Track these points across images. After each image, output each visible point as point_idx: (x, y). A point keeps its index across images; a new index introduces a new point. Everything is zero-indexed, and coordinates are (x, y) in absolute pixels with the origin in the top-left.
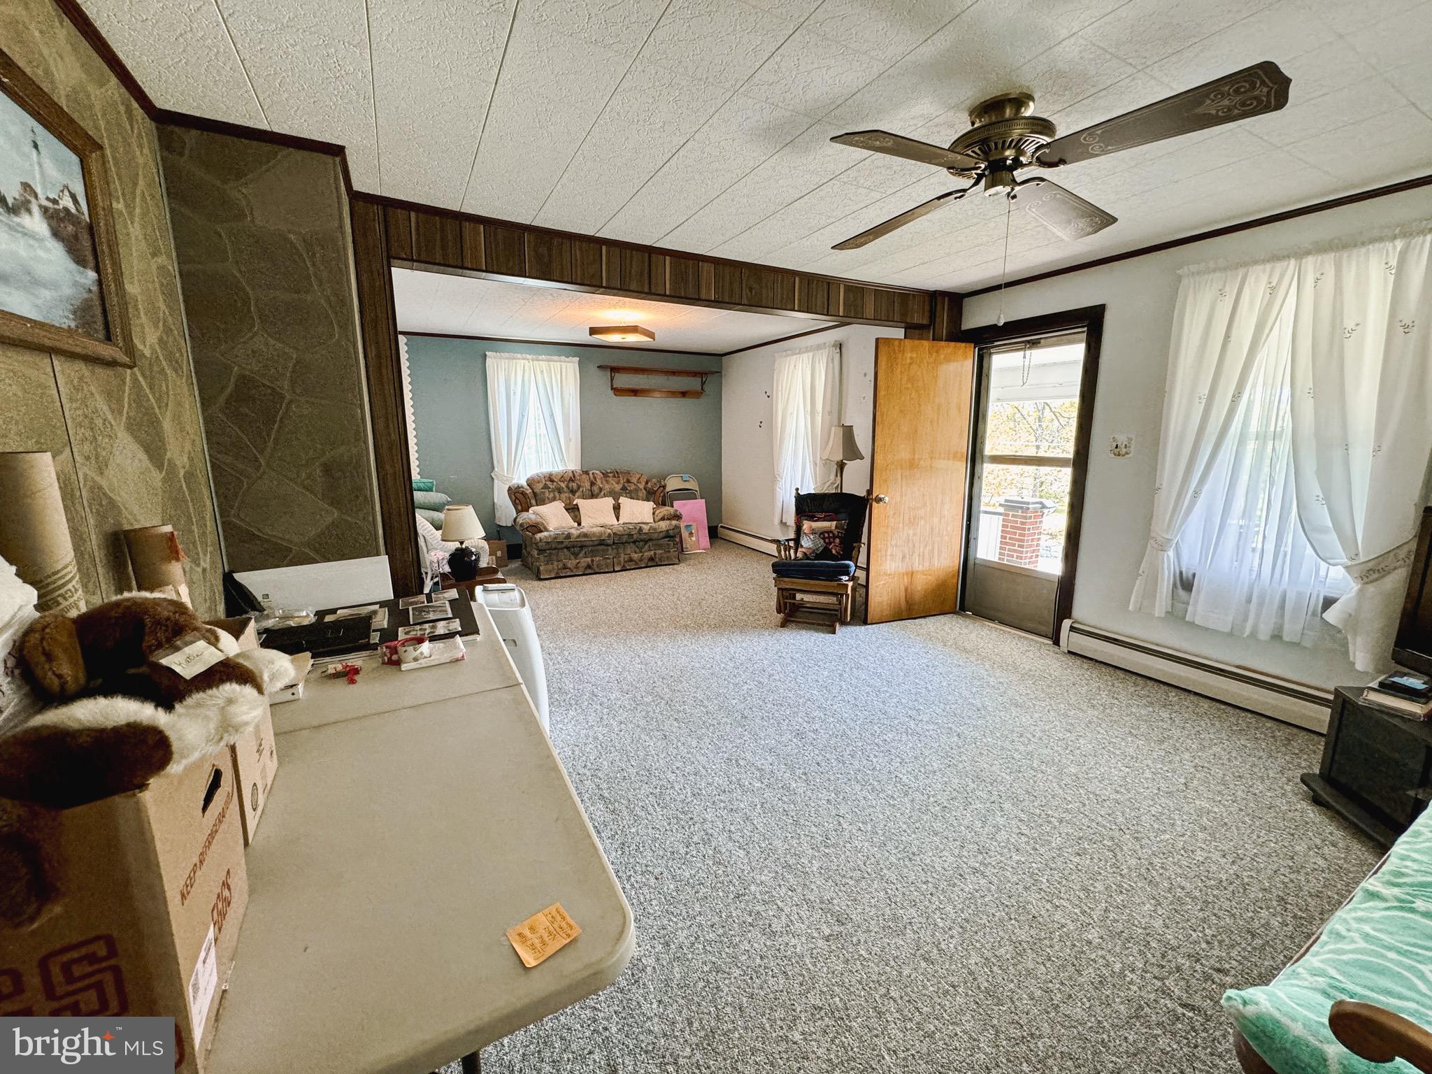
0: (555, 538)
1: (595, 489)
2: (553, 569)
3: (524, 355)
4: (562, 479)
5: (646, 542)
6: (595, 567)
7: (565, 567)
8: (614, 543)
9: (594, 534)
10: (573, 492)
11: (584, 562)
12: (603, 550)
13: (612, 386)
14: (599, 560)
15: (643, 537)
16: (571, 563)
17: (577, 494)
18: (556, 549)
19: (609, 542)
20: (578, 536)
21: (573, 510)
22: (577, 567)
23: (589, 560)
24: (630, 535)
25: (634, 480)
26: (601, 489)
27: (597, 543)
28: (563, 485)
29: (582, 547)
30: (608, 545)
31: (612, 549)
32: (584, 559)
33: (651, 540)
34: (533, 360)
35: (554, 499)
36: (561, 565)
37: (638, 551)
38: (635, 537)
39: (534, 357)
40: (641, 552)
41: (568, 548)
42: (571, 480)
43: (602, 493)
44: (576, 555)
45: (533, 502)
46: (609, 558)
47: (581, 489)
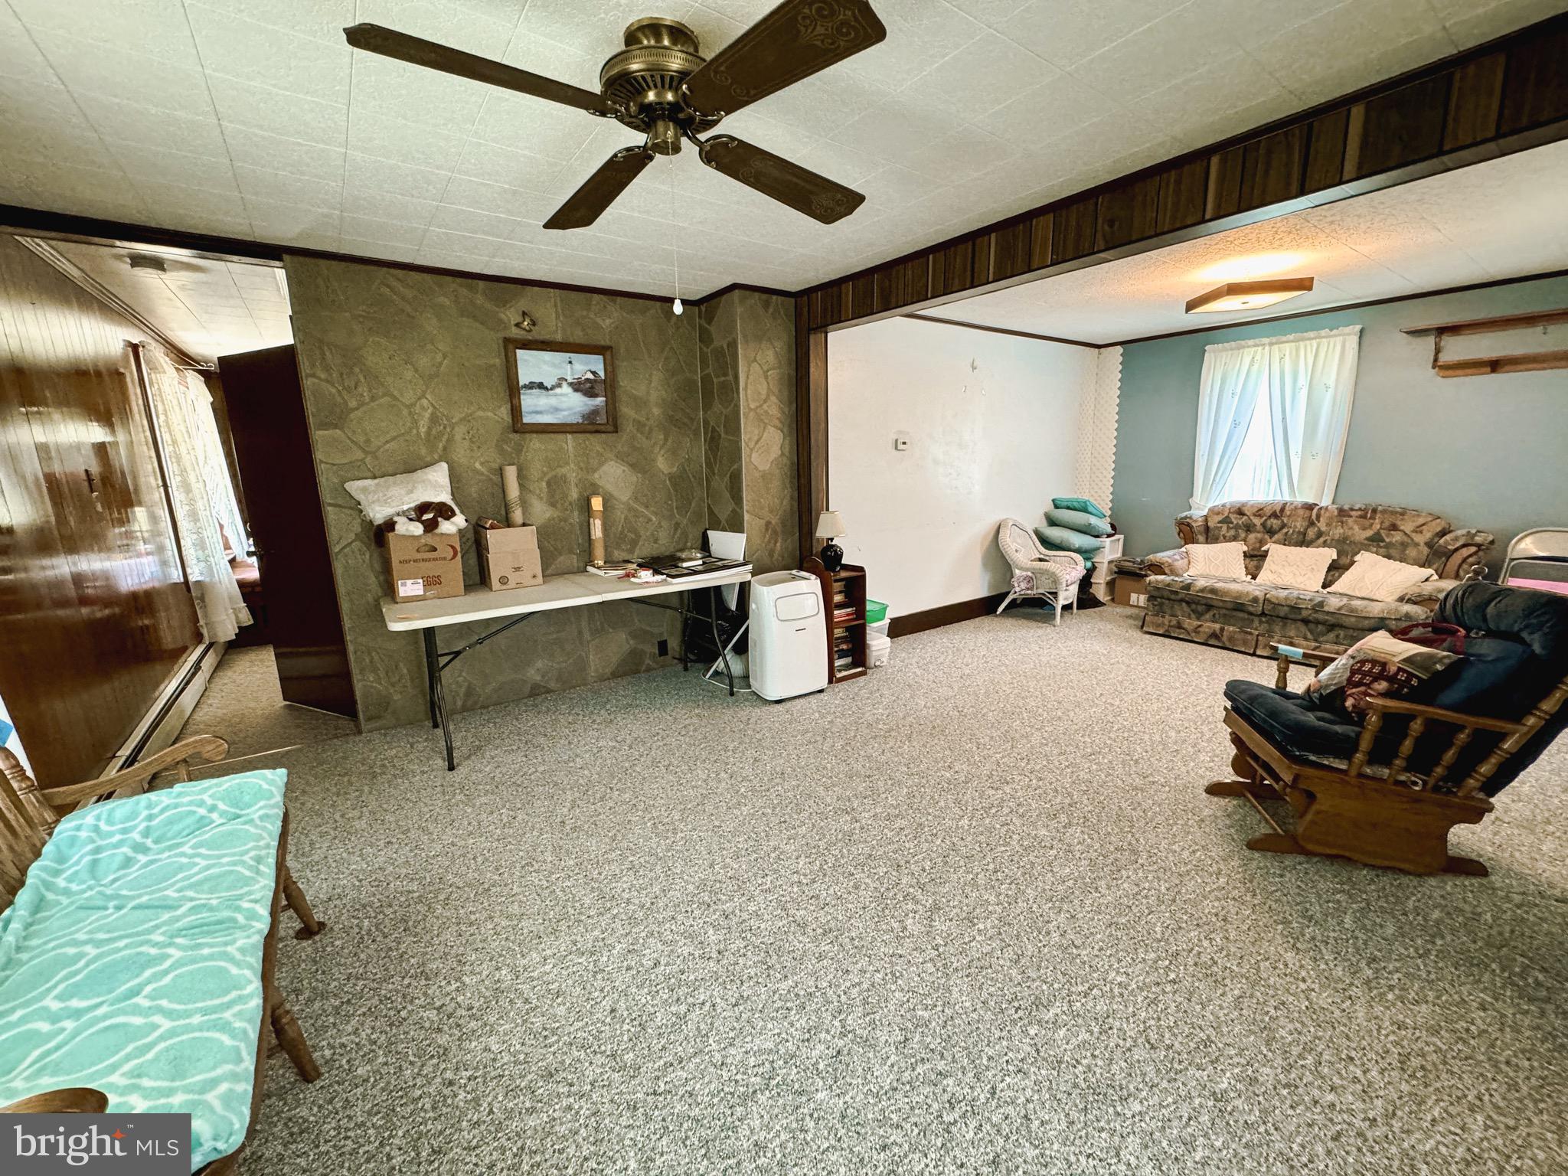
0: (1168, 585)
1: (1311, 533)
2: (1163, 624)
3: (1257, 341)
4: (1259, 512)
5: (1332, 627)
6: (1224, 639)
7: (1179, 626)
8: (1263, 614)
9: (1226, 593)
10: (1271, 532)
11: (1209, 627)
12: (1243, 619)
13: (1436, 360)
14: (1235, 632)
15: (1320, 616)
16: (1190, 623)
17: (1276, 536)
18: (1169, 599)
19: (1251, 609)
20: (1203, 590)
21: (1255, 559)
22: (1196, 630)
23: (1217, 626)
24: (1295, 609)
25: (1408, 526)
26: (1320, 534)
27: (1230, 606)
28: (1257, 521)
29: (1209, 607)
30: (1251, 614)
31: (1261, 622)
32: (1209, 624)
33: (1341, 626)
34: (1271, 344)
35: (1235, 539)
36: (1174, 622)
37: (1309, 636)
38: (1305, 613)
39: (1274, 340)
40: (1316, 640)
41: (1188, 603)
42: (1274, 515)
43: (1321, 540)
44: (1199, 616)
45: (1201, 538)
46: (1251, 634)
47: (1285, 530)
